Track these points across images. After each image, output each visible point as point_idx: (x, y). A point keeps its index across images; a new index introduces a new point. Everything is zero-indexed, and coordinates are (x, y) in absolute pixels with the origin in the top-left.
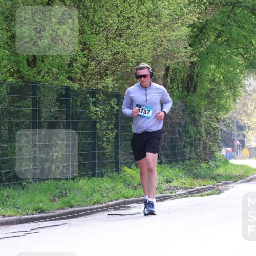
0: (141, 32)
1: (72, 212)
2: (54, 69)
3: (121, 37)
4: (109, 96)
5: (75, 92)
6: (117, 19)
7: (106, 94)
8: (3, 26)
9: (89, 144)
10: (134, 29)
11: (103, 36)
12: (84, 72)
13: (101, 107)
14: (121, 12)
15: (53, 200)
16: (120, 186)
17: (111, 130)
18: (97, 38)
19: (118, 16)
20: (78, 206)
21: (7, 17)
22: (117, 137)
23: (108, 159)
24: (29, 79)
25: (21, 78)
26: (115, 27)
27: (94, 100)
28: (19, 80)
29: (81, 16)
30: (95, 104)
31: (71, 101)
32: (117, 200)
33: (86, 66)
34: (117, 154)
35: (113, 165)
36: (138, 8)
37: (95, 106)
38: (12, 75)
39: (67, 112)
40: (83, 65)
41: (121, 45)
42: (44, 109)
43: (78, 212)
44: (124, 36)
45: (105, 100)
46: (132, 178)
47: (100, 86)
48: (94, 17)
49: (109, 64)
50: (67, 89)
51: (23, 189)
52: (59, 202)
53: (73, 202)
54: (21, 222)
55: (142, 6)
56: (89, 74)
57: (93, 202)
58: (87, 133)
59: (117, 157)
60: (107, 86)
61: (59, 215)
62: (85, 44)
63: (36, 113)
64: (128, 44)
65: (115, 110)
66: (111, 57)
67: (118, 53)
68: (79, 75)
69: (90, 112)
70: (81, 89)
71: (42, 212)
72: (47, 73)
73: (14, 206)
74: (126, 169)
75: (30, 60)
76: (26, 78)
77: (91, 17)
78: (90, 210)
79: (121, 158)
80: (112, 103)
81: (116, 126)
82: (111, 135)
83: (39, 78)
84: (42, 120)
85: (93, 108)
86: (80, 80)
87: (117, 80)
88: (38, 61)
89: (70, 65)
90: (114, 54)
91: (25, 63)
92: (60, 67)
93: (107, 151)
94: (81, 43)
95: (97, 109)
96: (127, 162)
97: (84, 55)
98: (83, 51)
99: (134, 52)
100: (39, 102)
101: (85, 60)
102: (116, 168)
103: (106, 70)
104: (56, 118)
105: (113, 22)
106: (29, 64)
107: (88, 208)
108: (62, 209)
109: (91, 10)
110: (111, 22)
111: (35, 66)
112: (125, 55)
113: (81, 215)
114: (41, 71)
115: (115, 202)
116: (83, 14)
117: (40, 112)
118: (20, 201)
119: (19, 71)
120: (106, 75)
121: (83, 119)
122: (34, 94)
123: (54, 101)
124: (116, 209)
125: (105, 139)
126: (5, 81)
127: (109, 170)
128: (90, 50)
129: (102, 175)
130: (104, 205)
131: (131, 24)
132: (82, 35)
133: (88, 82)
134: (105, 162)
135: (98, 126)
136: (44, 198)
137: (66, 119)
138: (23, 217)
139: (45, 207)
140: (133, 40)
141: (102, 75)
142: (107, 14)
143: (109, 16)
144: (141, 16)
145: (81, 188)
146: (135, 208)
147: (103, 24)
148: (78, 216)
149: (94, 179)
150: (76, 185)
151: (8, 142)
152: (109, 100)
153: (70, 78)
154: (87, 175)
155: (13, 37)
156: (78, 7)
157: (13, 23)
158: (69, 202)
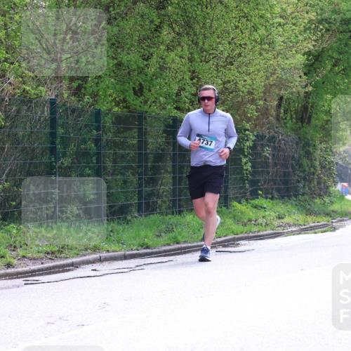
0: (253, 60)
1: (178, 249)
2: (161, 98)
3: (232, 65)
6: (228, 46)
8: (109, 54)
10: (245, 57)
11: (213, 64)
14: (232, 39)
15: (159, 236)
16: (229, 222)
18: (207, 66)
19: (230, 43)
20: (185, 242)
21: (114, 44)
24: (136, 109)
25: (127, 107)
26: (226, 55)
28: (125, 110)
29: (190, 43)
32: (226, 236)
34: (226, 188)
35: (222, 200)
36: (250, 35)
38: (117, 104)
39: (174, 144)
40: (192, 94)
41: (232, 74)
42: (150, 140)
43: (185, 248)
44: (236, 64)
46: (242, 213)
48: (203, 44)
50: (175, 119)
51: (128, 223)
52: (165, 238)
53: (180, 238)
54: (125, 257)
55: (255, 33)
59: (226, 191)
61: (165, 251)
62: (194, 72)
63: (142, 144)
64: (240, 72)
66: (222, 86)
67: (229, 82)
71: (148, 247)
72: (154, 102)
73: (118, 242)
74: (235, 203)
75: (137, 89)
76: (132, 108)
77: (201, 44)
79: (231, 193)
83: (146, 108)
84: (148, 151)
88: (145, 90)
89: (178, 94)
91: (132, 92)
92: (167, 96)
94: (190, 72)
96: (237, 197)
97: (193, 84)
98: (192, 79)
99: (245, 81)
100: (145, 133)
101: (194, 89)
102: (226, 203)
104: (163, 150)
105: (224, 48)
106: (135, 93)
107: (195, 244)
108: (169, 245)
109: (201, 37)
110: (222, 49)
111: (142, 95)
113: (188, 252)
114: (148, 100)
115: (224, 239)
116: (192, 41)
117: (146, 144)
118: (125, 236)
119: (124, 100)
122: (140, 124)
123: (161, 132)
124: (224, 246)
126: (110, 110)
128: (199, 79)
131: (243, 52)
132: (191, 62)
136: (150, 234)
137: (174, 150)
138: (127, 253)
139: (150, 243)
140: (244, 69)
142: (218, 40)
143: (220, 43)
144: (254, 43)
145: (188, 223)
146: (245, 245)
147: (212, 52)
148: (185, 253)
150: (183, 220)
151: (112, 174)
153: (178, 108)
155: (119, 65)
156: (187, 34)
157: (119, 50)
158: (175, 238)
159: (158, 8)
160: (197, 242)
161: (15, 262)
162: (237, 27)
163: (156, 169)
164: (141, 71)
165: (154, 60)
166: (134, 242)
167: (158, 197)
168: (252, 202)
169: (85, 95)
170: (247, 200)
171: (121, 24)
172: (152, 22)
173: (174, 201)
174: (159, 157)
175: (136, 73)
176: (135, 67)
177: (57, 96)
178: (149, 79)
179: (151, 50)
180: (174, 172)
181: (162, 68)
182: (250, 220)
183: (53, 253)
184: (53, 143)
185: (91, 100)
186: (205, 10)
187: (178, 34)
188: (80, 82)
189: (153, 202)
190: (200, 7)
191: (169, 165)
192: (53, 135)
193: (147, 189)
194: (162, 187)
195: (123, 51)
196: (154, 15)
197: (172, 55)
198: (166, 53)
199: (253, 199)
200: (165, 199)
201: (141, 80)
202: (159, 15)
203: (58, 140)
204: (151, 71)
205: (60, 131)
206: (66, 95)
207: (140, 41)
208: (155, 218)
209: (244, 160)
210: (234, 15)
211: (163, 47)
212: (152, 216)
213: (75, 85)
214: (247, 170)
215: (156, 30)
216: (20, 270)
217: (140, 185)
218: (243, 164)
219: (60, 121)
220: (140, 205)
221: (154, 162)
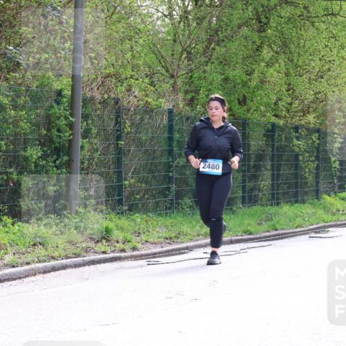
0: (340, 74)
1: (277, 235)
2: (262, 107)
3: (323, 78)
4: (311, 131)
5: (281, 128)
6: (319, 62)
7: (308, 130)
8: (218, 70)
9: (292, 174)
10: (334, 71)
11: (306, 78)
12: (289, 110)
13: (304, 141)
14: (323, 56)
15: (260, 224)
16: (320, 212)
17: (312, 161)
18: (301, 79)
19: (320, 60)
20: (282, 229)
21: (221, 62)
22: (317, 168)
23: (309, 187)
24: (240, 117)
25: (233, 115)
26: (317, 70)
27: (297, 135)
29: (286, 60)
30: (298, 138)
31: (276, 136)
32: (317, 224)
33: (291, 104)
34: (318, 183)
35: (314, 193)
36: (338, 52)
37: (298, 140)
39: (273, 146)
40: (288, 104)
41: (322, 86)
42: (252, 143)
43: (282, 234)
44: (326, 77)
45: (307, 135)
46: (331, 204)
47: (303, 122)
48: (298, 61)
49: (311, 102)
50: (273, 125)
51: (233, 213)
52: (265, 226)
53: (278, 226)
54: (231, 242)
55: (342, 51)
56: (293, 112)
57: (295, 225)
58: (291, 164)
59: (317, 186)
60: (309, 123)
61: (265, 237)
62: (289, 84)
64: (329, 84)
65: (316, 144)
66: (313, 97)
67: (320, 92)
68: (284, 112)
69: (293, 146)
70: (285, 125)
71: (250, 234)
72: (255, 110)
74: (326, 196)
75: (241, 99)
76: (237, 116)
77: (296, 61)
78: (293, 233)
79: (322, 187)
80: (313, 137)
81: (317, 158)
82: (313, 166)
83: (249, 115)
84: (251, 152)
85: (296, 142)
86: (285, 117)
87: (318, 117)
88: (247, 100)
89: (276, 104)
90: (316, 94)
91: (237, 102)
92: (267, 105)
93: (309, 180)
94: (286, 84)
95: (300, 142)
96: (327, 191)
97: (289, 94)
98: (288, 91)
99: (334, 92)
100: (248, 137)
101: (290, 99)
102: (317, 195)
103: (308, 108)
104: (263, 151)
105: (316, 64)
106: (240, 103)
107: (291, 231)
108: (268, 231)
109: (296, 55)
110: (314, 65)
111: (245, 105)
112: (326, 95)
113: (285, 238)
114: (250, 109)
115: (315, 226)
116: (288, 59)
117: (249, 145)
118: (231, 224)
120: (309, 112)
121: (287, 151)
122: (244, 129)
123: (261, 136)
124: (316, 232)
125: (307, 170)
127: (310, 198)
128: (294, 90)
129: (303, 202)
130: (306, 229)
131: (332, 67)
132: (287, 76)
133: (292, 118)
134: (307, 190)
135: (301, 158)
136: (253, 222)
137: (273, 151)
138: (233, 238)
139: (253, 230)
140: (333, 81)
141: (305, 112)
142: (310, 58)
143: (312, 60)
144: (341, 60)
145: (285, 213)
146: (334, 231)
147: (305, 67)
148: (282, 238)
149: (297, 205)
150: (280, 211)
152: (310, 135)
153: (276, 116)
154: (291, 201)
155: (226, 80)
156: (284, 52)
157: (226, 67)
158: (274, 225)
159: (259, 31)
160: (293, 229)
161: (139, 246)
162: (326, 46)
163: (257, 167)
164: (245, 84)
165: (256, 74)
166: (239, 230)
167: (260, 190)
168: (340, 194)
169: (197, 105)
170: (335, 193)
171: (228, 45)
172: (254, 43)
173: (273, 194)
174: (260, 157)
175: (240, 85)
176: (239, 81)
177: (174, 106)
178: (251, 91)
179: (253, 67)
180: (273, 170)
181: (262, 82)
182: (338, 211)
183: (171, 238)
184: (170, 145)
185: (202, 110)
186: (299, 32)
187: (276, 53)
188: (193, 94)
189: (255, 195)
190: (294, 29)
191: (269, 164)
192: (170, 139)
193: (249, 185)
194: (263, 182)
195: (229, 68)
196: (255, 37)
197: (271, 70)
198: (266, 69)
199: (341, 192)
200: (265, 192)
201: (244, 92)
202: (260, 37)
203: (175, 144)
204: (253, 83)
205: (177, 136)
206: (181, 106)
207: (244, 59)
208: (257, 208)
209: (333, 159)
210: (324, 36)
211: (263, 64)
212: (254, 207)
213: (189, 97)
214: (335, 167)
215: (257, 50)
216: (143, 252)
217: (244, 181)
218: (332, 162)
219: (176, 128)
220: (243, 197)
221: (256, 161)
